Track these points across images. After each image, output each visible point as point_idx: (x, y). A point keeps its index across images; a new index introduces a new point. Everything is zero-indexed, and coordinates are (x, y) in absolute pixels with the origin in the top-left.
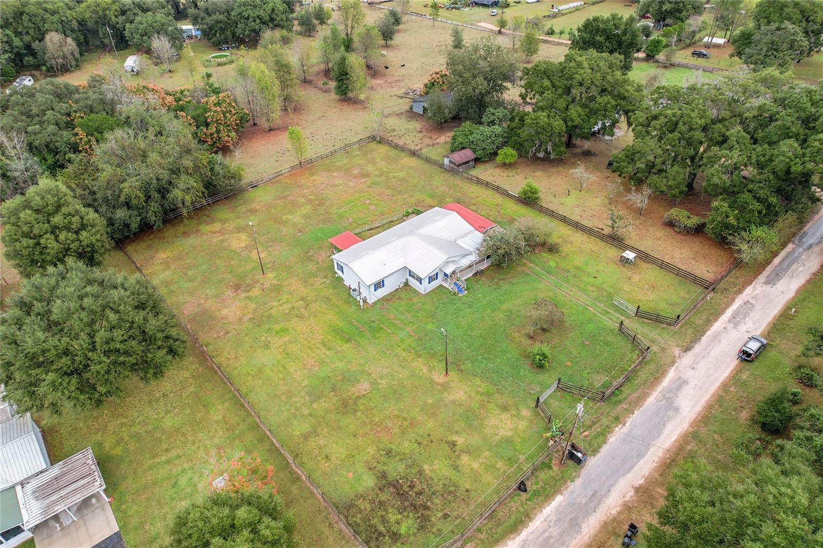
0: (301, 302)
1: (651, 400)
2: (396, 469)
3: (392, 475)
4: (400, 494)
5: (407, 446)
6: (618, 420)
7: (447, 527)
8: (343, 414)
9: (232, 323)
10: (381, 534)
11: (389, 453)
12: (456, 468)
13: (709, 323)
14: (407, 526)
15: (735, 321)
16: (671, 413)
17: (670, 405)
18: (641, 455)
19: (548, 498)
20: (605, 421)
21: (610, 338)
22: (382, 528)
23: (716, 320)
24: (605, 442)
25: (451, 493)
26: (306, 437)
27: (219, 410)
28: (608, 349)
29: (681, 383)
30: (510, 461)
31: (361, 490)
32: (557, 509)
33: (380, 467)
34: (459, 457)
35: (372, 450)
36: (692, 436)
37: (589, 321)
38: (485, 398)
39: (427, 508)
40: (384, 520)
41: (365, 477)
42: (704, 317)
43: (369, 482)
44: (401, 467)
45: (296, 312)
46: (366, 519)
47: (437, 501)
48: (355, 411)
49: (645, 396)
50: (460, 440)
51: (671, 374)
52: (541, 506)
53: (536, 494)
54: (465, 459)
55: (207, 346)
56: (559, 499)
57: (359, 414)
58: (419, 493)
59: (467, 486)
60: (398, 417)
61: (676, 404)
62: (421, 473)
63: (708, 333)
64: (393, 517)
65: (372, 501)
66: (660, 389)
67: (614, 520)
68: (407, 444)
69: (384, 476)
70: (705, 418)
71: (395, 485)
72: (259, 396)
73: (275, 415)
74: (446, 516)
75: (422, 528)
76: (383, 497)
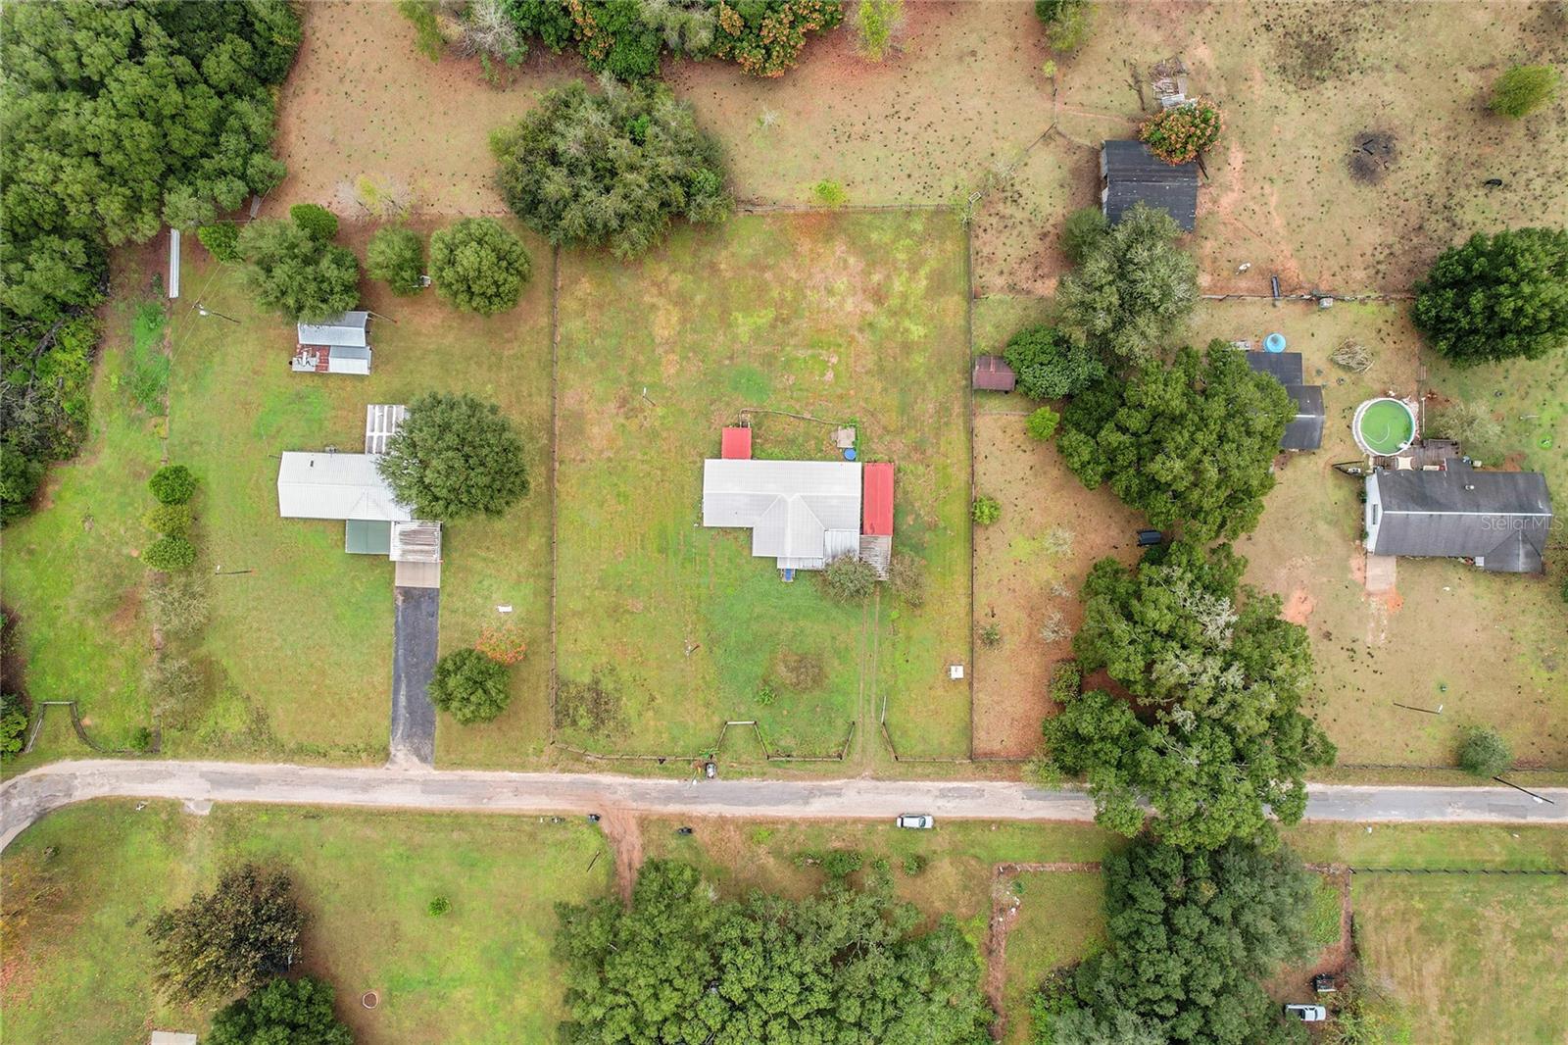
0: (659, 472)
1: (800, 784)
2: (607, 685)
3: (602, 686)
4: (596, 702)
5: (626, 675)
6: (763, 775)
7: (603, 741)
8: (609, 616)
9: (592, 451)
10: (568, 715)
11: (613, 670)
12: (640, 715)
13: (926, 777)
14: (585, 722)
15: (943, 794)
16: (801, 801)
17: (807, 797)
18: (748, 804)
19: (670, 777)
20: (754, 769)
21: (840, 722)
22: (571, 711)
23: (933, 780)
24: (738, 779)
25: (623, 727)
26: (575, 614)
27: (535, 541)
28: (825, 728)
29: (837, 793)
30: (674, 740)
31: (578, 680)
32: (668, 785)
33: (600, 675)
34: (648, 709)
35: (604, 659)
36: (794, 824)
37: (846, 694)
38: (704, 687)
39: (603, 722)
40: (576, 709)
41: (587, 674)
42: (928, 771)
43: (586, 679)
44: (611, 686)
45: (647, 481)
46: (568, 699)
47: (611, 723)
48: (618, 621)
49: (802, 779)
50: (659, 701)
51: (837, 783)
52: (662, 776)
53: (666, 769)
54: (651, 713)
55: (561, 462)
56: (676, 782)
57: (618, 624)
58: (606, 711)
59: (635, 731)
60: (639, 649)
61: (811, 800)
62: (618, 700)
63: (911, 783)
64: (582, 711)
65: (579, 692)
66: (818, 783)
67: (690, 817)
68: (627, 674)
69: (597, 683)
70: (813, 823)
71: (599, 694)
72: (566, 553)
73: (566, 578)
74: (608, 736)
75: (590, 730)
76: (586, 695)
